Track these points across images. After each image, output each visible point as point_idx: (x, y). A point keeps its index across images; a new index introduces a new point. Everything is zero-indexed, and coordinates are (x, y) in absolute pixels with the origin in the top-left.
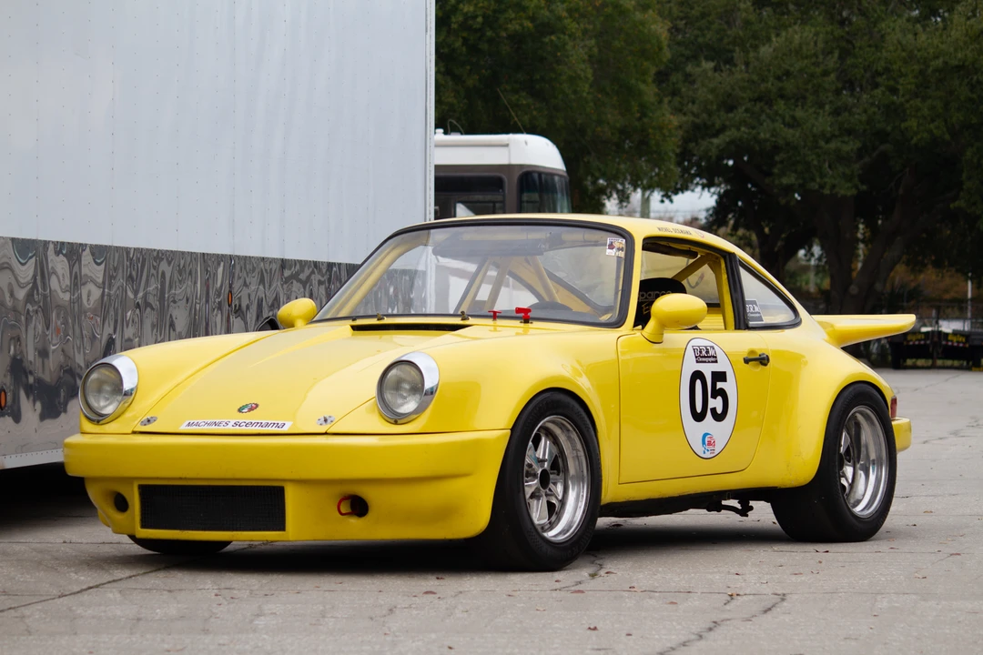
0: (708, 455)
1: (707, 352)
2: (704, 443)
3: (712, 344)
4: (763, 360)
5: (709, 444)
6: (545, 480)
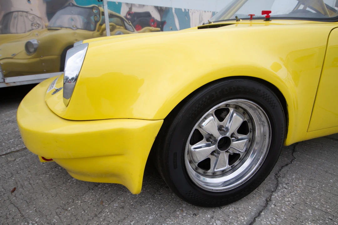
6: (224, 143)
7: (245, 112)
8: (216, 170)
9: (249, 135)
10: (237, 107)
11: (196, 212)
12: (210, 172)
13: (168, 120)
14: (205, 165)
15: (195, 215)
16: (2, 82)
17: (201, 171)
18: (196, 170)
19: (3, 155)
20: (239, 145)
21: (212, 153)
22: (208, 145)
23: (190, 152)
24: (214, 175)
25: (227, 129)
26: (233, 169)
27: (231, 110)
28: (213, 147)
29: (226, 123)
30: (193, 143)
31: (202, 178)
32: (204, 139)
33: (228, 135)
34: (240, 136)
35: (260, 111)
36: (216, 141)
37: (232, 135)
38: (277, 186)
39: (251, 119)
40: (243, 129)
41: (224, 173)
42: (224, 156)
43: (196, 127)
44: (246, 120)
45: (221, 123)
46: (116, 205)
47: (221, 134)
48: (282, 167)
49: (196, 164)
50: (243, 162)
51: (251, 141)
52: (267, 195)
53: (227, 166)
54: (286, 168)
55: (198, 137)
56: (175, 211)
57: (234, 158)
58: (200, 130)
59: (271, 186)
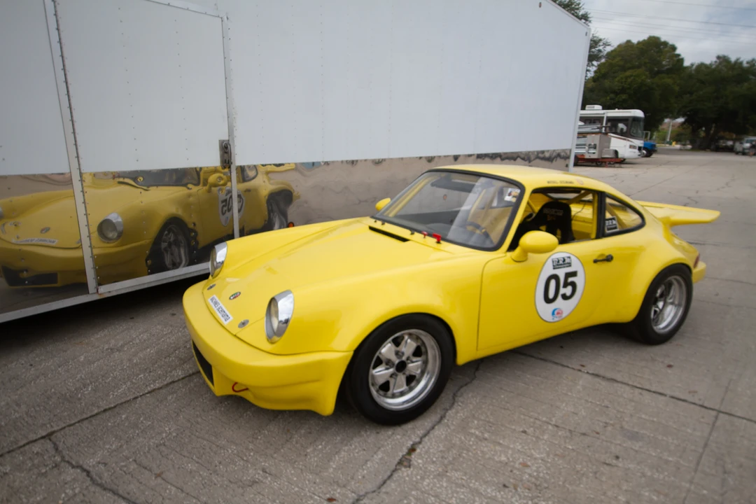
0: (556, 319)
1: (564, 260)
2: (553, 314)
3: (568, 255)
4: (609, 259)
5: (558, 313)
6: (401, 367)
7: (417, 338)
8: (395, 391)
9: (423, 357)
10: (410, 335)
11: (378, 431)
12: (390, 393)
13: (357, 351)
14: (385, 387)
15: (378, 433)
16: (94, 293)
17: (381, 392)
18: (377, 391)
19: (147, 393)
20: (414, 366)
21: (392, 376)
22: (387, 369)
23: (373, 376)
24: (394, 396)
25: (403, 353)
26: (411, 389)
27: (406, 337)
28: (391, 370)
29: (403, 348)
30: (375, 367)
31: (382, 398)
32: (384, 364)
33: (404, 358)
34: (414, 359)
35: (429, 336)
36: (393, 364)
37: (408, 359)
38: (453, 404)
39: (423, 343)
40: (418, 352)
41: (402, 394)
42: (402, 378)
43: (377, 354)
44: (419, 344)
45: (398, 349)
46: (303, 431)
47: (398, 358)
48: (462, 387)
49: (378, 387)
50: (419, 382)
51: (425, 363)
52: (443, 413)
53: (405, 388)
54: (465, 388)
55: (379, 362)
56: (360, 432)
57: (411, 380)
58: (381, 356)
59: (447, 405)
